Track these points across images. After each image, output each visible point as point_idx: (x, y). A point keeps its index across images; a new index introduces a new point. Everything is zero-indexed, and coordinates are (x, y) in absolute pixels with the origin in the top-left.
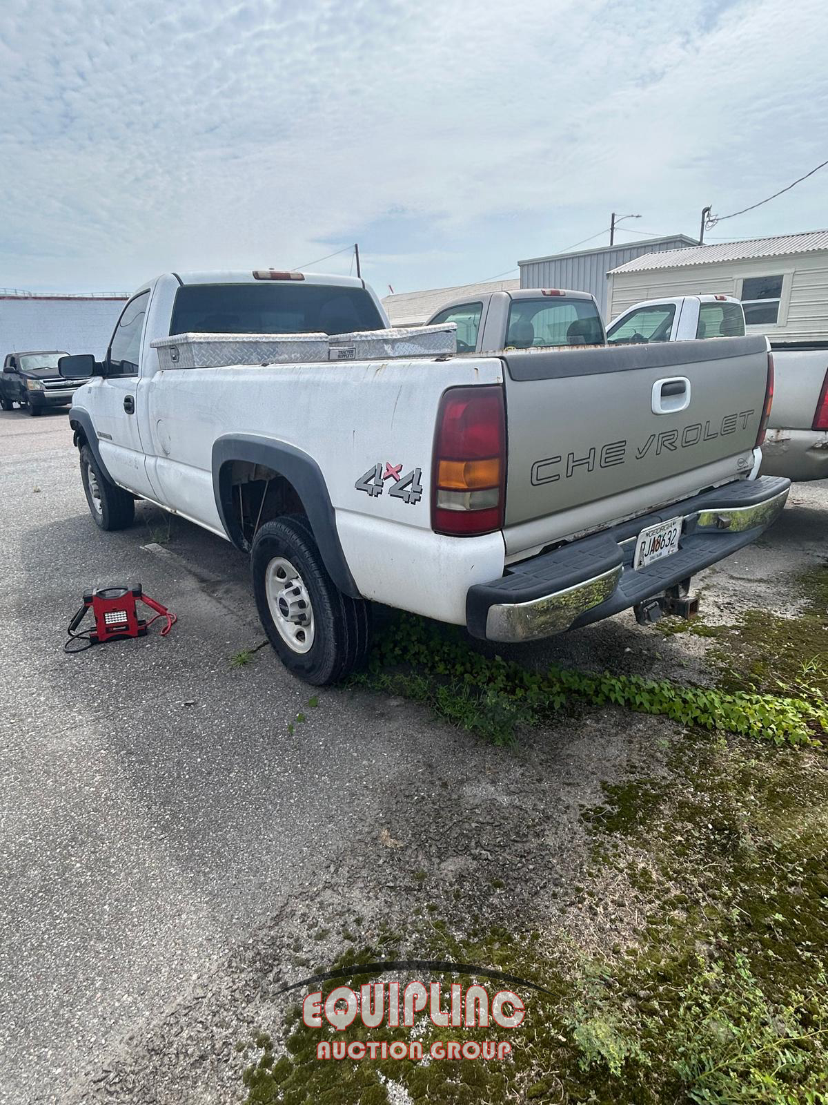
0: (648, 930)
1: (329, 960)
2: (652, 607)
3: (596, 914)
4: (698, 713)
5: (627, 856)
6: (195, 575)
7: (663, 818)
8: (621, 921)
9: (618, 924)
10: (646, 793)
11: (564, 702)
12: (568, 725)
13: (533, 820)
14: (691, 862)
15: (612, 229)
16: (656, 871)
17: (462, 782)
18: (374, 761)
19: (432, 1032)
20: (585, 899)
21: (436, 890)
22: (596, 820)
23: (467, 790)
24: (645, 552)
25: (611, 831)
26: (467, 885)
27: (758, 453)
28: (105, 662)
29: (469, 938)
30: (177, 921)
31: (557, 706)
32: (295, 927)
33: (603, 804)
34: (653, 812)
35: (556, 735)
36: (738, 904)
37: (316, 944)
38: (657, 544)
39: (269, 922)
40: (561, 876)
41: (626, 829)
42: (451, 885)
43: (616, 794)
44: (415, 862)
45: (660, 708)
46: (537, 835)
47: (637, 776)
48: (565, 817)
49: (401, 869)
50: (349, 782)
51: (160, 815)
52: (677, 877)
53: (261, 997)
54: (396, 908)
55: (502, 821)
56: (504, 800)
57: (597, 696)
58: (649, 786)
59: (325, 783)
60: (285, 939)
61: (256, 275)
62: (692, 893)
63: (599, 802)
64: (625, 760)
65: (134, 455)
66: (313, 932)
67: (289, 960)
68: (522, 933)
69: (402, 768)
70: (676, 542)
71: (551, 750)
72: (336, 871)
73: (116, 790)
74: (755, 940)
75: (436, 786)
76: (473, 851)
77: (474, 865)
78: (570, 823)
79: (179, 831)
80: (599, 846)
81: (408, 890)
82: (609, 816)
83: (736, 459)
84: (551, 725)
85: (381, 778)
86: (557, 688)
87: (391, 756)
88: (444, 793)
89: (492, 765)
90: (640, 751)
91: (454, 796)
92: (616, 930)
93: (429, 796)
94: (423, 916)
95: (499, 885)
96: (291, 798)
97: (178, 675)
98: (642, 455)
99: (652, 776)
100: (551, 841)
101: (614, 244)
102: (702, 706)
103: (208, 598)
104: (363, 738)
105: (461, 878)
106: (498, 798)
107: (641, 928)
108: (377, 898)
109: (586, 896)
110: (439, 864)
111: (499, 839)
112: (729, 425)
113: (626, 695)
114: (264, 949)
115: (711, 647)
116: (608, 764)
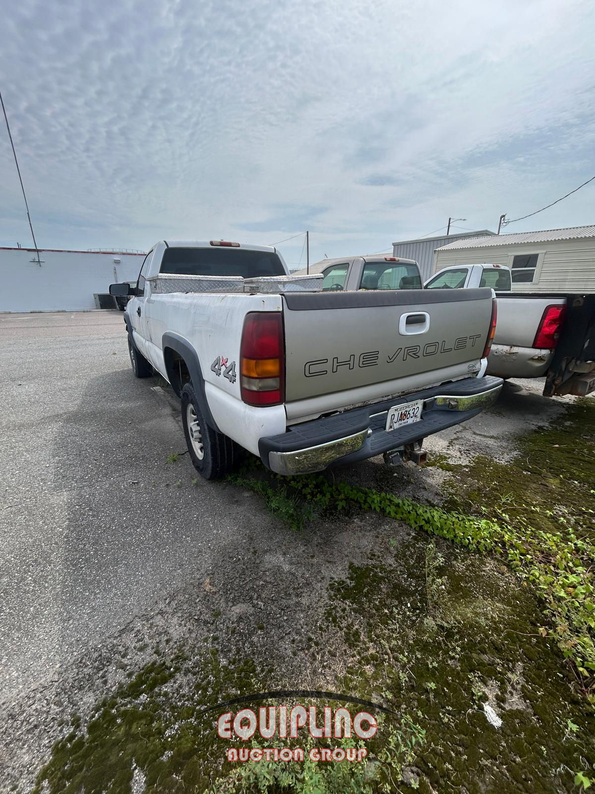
0: (345, 677)
1: (139, 667)
2: (395, 456)
3: (315, 660)
4: (423, 523)
5: (349, 619)
6: (172, 406)
7: (380, 595)
8: (330, 668)
9: (327, 670)
10: (375, 575)
11: (344, 506)
12: (342, 521)
13: (299, 584)
14: (389, 630)
15: (449, 226)
16: (365, 633)
17: (266, 552)
18: (220, 531)
19: (179, 735)
20: (311, 647)
21: (222, 625)
22: (339, 590)
23: (267, 557)
24: (395, 420)
25: (344, 598)
26: (242, 625)
27: (484, 362)
28: (103, 453)
29: (229, 665)
30: (66, 624)
31: (339, 508)
32: (130, 640)
33: (346, 578)
34: (375, 590)
35: (333, 527)
36: (410, 668)
37: (137, 654)
38: (403, 416)
39: (117, 633)
40: (302, 628)
41: (354, 599)
42: (233, 623)
43: (356, 573)
44: (217, 604)
45: (402, 517)
46: (297, 596)
47: (374, 562)
48: (319, 585)
49: (207, 607)
50: (201, 543)
51: (88, 551)
52: (376, 640)
53: (89, 687)
54: (194, 635)
55: (280, 582)
56: (286, 568)
57: (365, 504)
58: (378, 570)
59: (187, 542)
60: (120, 647)
61: (212, 243)
62: (382, 654)
63: (343, 577)
64: (370, 549)
65: (142, 339)
66: (138, 645)
67: (116, 663)
68: (263, 666)
69: (235, 537)
70: (419, 415)
71: (327, 537)
72: (170, 602)
73: (72, 532)
74: (414, 699)
75: (249, 552)
76: (254, 601)
77: (251, 610)
78: (321, 589)
79: (94, 563)
80: (333, 609)
81: (206, 623)
82: (347, 588)
83: (468, 364)
84: (333, 520)
85: (220, 542)
86: (342, 496)
87: (232, 529)
88: (253, 558)
89: (288, 542)
90: (381, 544)
91: (258, 561)
92: (324, 674)
93: (243, 559)
94: (207, 644)
95: (261, 628)
96: (164, 549)
97: (137, 464)
98: (392, 360)
99: (383, 563)
100: (305, 601)
101: (449, 234)
102: (426, 519)
103: (173, 420)
104: (220, 515)
105: (240, 619)
106: (284, 566)
107: (341, 675)
108: (185, 626)
109: (313, 645)
110: (231, 607)
111: (273, 595)
112: (461, 343)
113: (382, 506)
114: (106, 652)
115: (447, 478)
116: (358, 551)
